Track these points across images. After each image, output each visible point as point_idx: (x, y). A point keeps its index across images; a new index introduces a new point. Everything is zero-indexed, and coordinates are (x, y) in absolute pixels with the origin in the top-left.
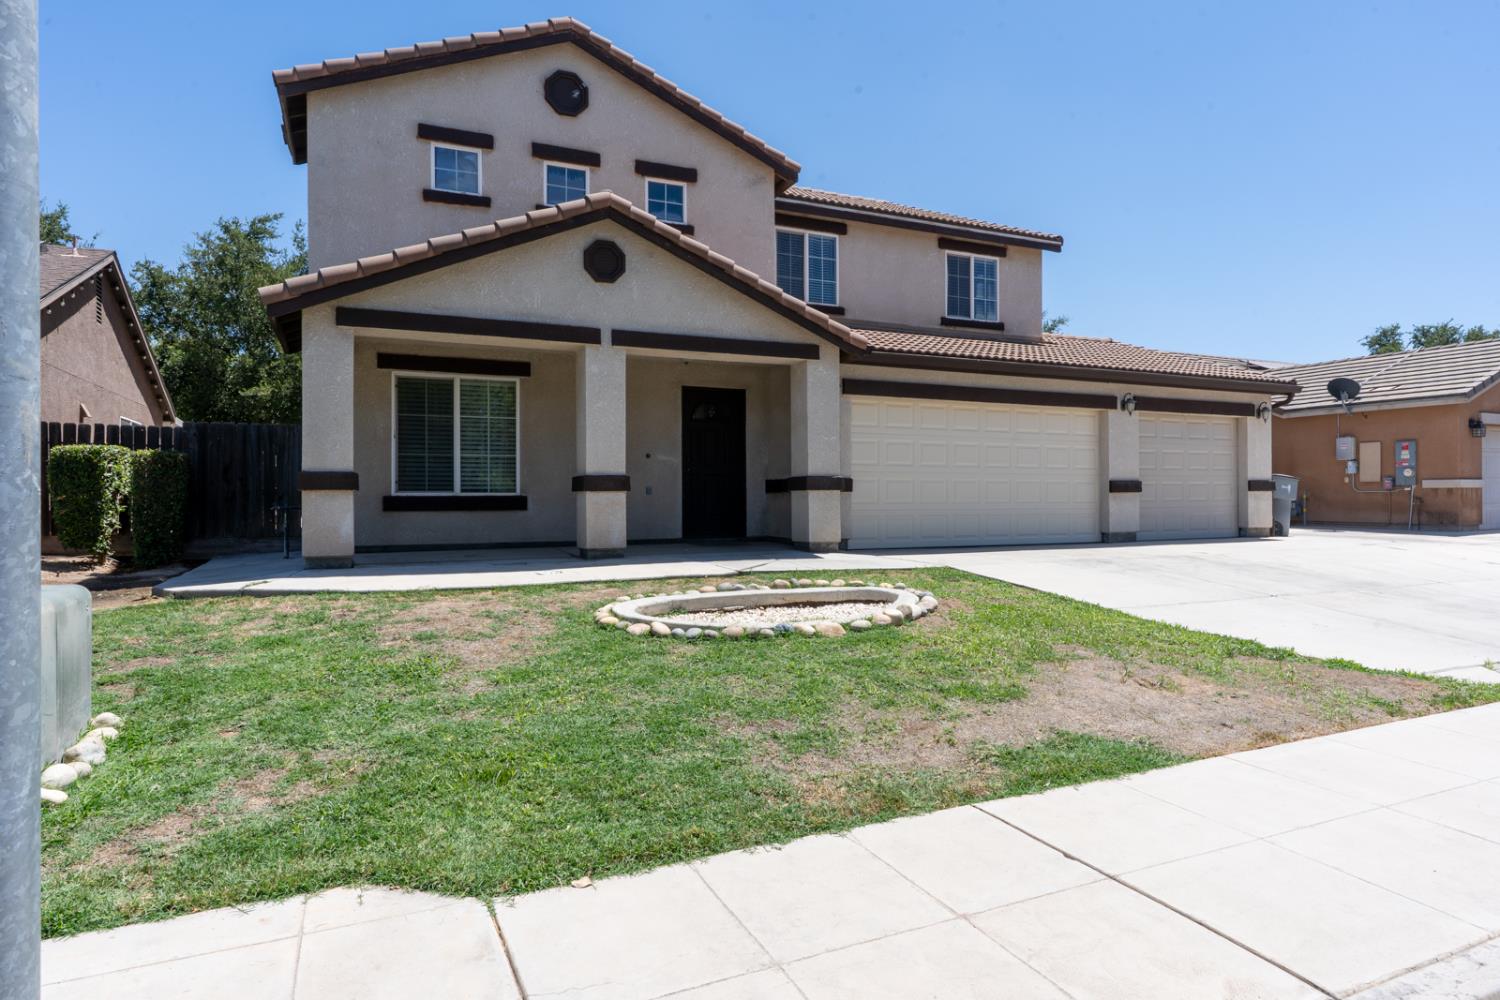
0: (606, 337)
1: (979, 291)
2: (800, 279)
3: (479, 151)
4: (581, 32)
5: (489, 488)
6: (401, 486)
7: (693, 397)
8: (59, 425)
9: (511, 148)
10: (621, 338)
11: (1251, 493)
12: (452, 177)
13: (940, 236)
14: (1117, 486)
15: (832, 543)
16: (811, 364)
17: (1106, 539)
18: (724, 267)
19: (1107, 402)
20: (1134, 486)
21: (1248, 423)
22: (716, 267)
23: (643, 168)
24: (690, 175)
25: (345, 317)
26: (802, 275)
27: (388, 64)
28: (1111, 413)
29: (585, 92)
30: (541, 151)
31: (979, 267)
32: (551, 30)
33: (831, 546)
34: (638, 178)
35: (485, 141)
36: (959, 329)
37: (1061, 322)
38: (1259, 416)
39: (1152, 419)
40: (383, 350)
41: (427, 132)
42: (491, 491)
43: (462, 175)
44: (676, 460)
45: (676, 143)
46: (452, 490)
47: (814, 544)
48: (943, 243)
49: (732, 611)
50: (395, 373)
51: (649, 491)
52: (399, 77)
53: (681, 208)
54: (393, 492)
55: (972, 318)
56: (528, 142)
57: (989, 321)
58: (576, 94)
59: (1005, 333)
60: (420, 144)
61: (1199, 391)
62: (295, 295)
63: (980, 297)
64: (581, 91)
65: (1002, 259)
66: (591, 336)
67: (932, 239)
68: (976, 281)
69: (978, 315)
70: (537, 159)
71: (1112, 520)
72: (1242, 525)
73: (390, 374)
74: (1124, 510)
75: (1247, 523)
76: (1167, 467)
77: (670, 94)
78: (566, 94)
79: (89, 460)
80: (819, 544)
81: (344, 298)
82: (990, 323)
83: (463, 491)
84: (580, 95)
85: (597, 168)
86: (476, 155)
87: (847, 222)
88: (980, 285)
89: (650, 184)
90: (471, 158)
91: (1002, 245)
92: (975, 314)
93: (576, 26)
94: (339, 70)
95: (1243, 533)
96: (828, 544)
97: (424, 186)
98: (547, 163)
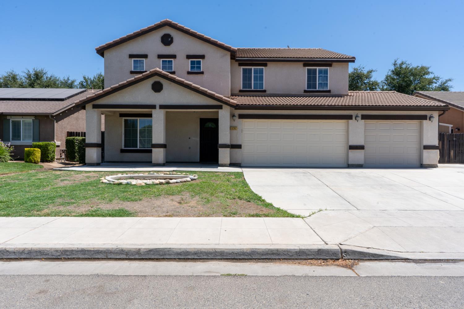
0: (158, 107)
1: (320, 80)
2: (250, 82)
3: (144, 59)
4: (169, 23)
5: (146, 147)
6: (125, 147)
7: (203, 122)
8: (74, 132)
9: (152, 57)
10: (162, 107)
11: (424, 150)
12: (137, 67)
13: (304, 63)
14: (352, 148)
15: (226, 164)
16: (220, 111)
17: (350, 166)
18: (189, 85)
19: (349, 117)
20: (362, 147)
21: (424, 123)
22: (187, 85)
23: (189, 57)
24: (203, 57)
25: (95, 107)
26: (251, 81)
27: (120, 41)
28: (350, 121)
29: (172, 39)
30: (160, 57)
31: (320, 72)
32: (161, 24)
33: (226, 165)
34: (187, 60)
35: (145, 56)
36: (311, 94)
37: (450, 80)
38: (430, 119)
39: (375, 122)
40: (121, 113)
41: (131, 56)
42: (147, 148)
43: (140, 66)
44: (198, 139)
45: (198, 48)
46: (137, 147)
47: (221, 164)
48: (305, 65)
49: (147, 180)
50: (124, 118)
51: (190, 148)
52: (125, 43)
53: (200, 67)
54: (123, 148)
55: (317, 89)
56: (157, 55)
57: (324, 90)
58: (170, 39)
59: (331, 93)
60: (130, 60)
61: (396, 111)
62: (82, 102)
63: (320, 82)
64: (171, 38)
65: (330, 67)
66: (154, 107)
67: (301, 64)
68: (319, 76)
69: (319, 88)
70: (159, 59)
71: (350, 160)
72: (422, 163)
73: (122, 119)
74: (357, 156)
75: (423, 162)
76: (380, 140)
77: (195, 35)
78: (167, 40)
79: (72, 140)
80: (222, 164)
81: (94, 102)
82: (325, 91)
83: (140, 148)
84: (171, 40)
85: (175, 59)
86: (144, 60)
87: (267, 62)
88: (321, 78)
89: (191, 61)
90: (142, 61)
91: (330, 63)
92: (318, 88)
93: (168, 21)
94: (109, 45)
95: (422, 166)
96: (225, 164)
97: (130, 70)
98: (162, 60)
